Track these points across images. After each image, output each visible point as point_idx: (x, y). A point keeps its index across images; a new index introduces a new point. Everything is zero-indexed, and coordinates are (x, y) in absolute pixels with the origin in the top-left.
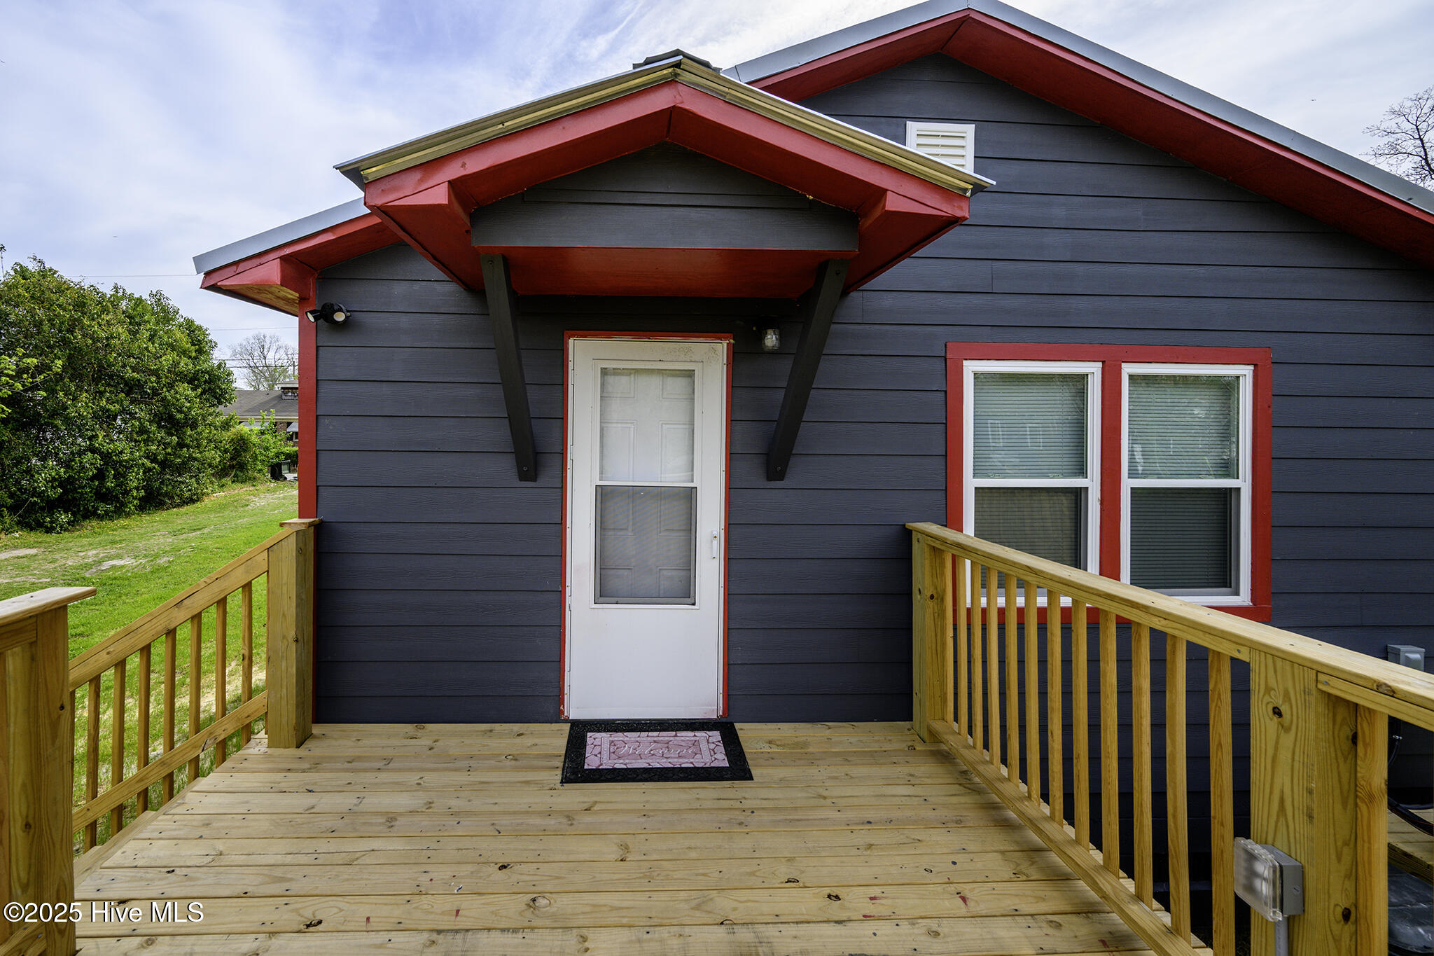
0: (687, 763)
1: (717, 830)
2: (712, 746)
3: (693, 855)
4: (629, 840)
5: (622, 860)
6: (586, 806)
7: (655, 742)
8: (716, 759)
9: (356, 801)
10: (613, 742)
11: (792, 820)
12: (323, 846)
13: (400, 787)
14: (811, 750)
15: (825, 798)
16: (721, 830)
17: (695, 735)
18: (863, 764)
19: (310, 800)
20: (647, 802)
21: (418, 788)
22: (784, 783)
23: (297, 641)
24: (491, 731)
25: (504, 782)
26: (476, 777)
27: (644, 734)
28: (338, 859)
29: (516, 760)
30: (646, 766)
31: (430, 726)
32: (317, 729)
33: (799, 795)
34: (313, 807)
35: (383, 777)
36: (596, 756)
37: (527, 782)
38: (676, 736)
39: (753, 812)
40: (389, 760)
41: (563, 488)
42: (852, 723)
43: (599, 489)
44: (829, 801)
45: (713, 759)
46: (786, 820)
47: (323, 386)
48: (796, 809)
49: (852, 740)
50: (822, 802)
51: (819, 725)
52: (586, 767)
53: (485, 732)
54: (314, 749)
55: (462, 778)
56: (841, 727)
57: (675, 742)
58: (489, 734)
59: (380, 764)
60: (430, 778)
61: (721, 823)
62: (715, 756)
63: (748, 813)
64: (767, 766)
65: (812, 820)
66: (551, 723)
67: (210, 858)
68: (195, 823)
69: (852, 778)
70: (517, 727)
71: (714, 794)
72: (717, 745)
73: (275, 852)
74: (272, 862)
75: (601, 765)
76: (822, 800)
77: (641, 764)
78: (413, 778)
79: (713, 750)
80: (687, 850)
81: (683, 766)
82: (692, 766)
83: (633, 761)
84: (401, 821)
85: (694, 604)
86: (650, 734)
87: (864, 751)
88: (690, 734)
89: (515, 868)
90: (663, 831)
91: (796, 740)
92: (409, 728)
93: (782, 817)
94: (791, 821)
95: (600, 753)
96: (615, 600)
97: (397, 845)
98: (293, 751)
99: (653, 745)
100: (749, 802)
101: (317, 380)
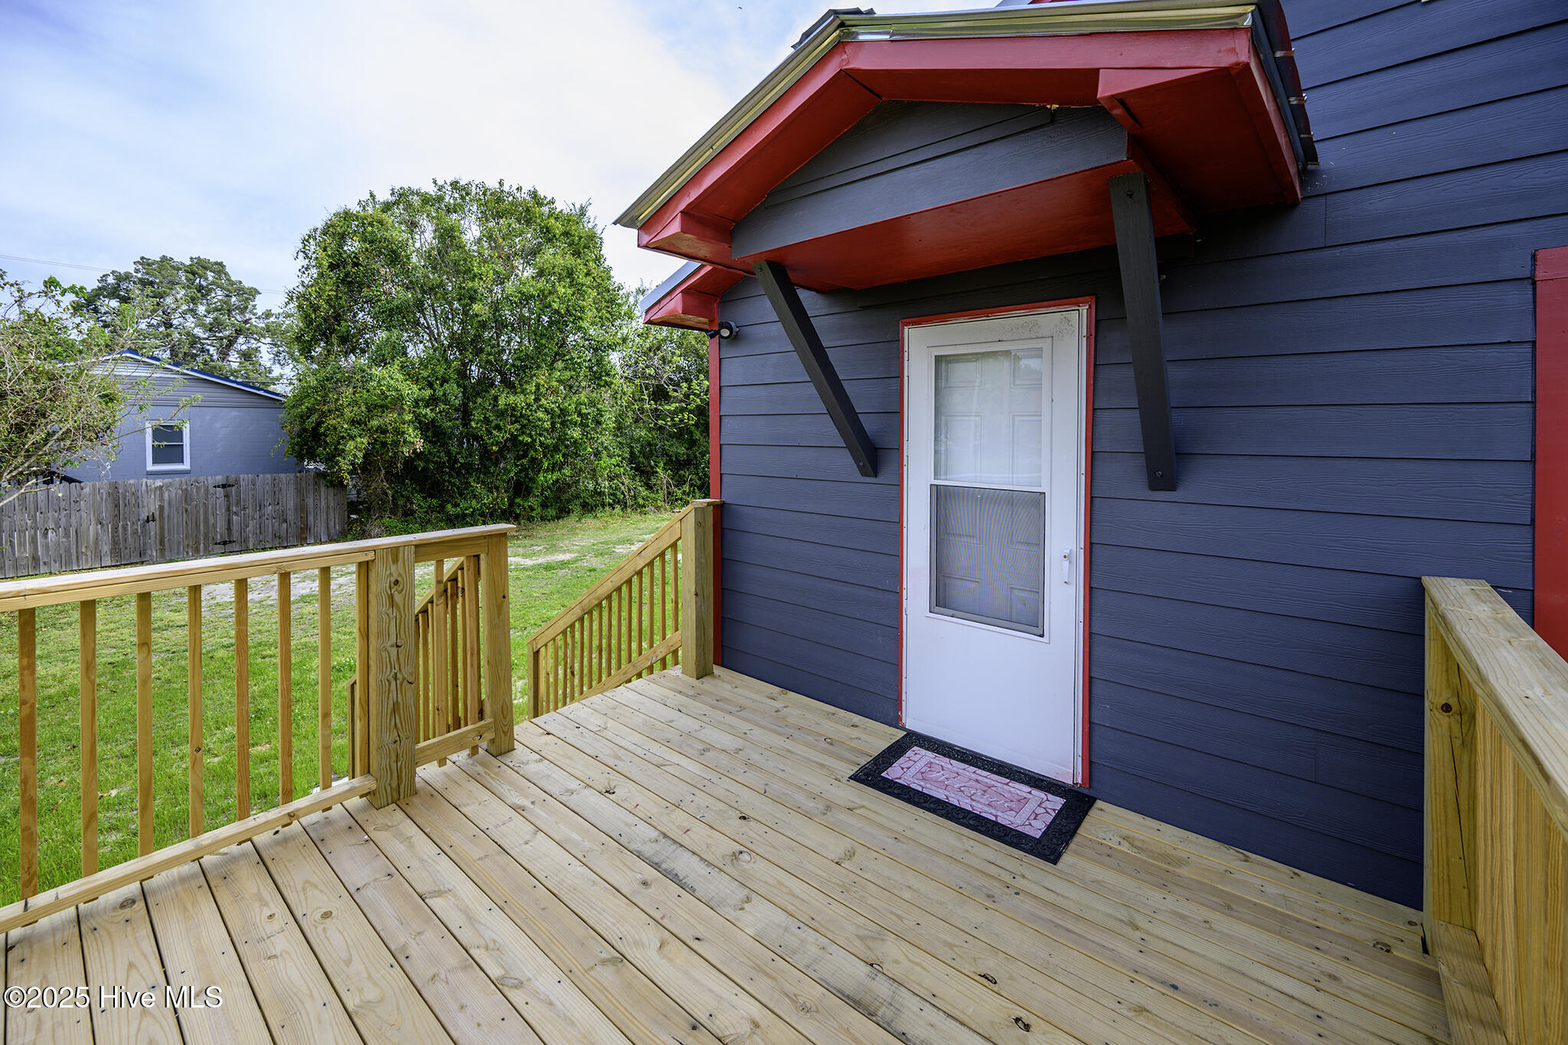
0: (991, 814)
1: (957, 888)
2: (1040, 810)
3: (907, 895)
4: (860, 850)
5: (837, 863)
6: (851, 805)
7: (977, 781)
8: (1030, 824)
9: (698, 728)
10: (932, 763)
11: (1061, 926)
12: (656, 748)
13: (732, 731)
14: (1182, 871)
15: (1137, 928)
16: (960, 890)
17: (1030, 793)
18: (1252, 924)
19: (673, 715)
20: (912, 829)
21: (743, 735)
22: (1096, 887)
23: (696, 595)
24: (833, 714)
25: (805, 758)
26: (790, 745)
27: (972, 769)
28: (655, 760)
29: (831, 744)
30: (942, 797)
31: (792, 694)
32: (717, 670)
33: (1101, 908)
34: (672, 721)
35: (730, 719)
36: (903, 769)
37: (822, 765)
38: (1007, 784)
39: (1017, 894)
40: (742, 708)
41: (900, 485)
42: (1297, 871)
43: (934, 488)
44: (1138, 934)
45: (1027, 823)
46: (1052, 921)
47: (724, 390)
48: (1078, 918)
49: (1270, 889)
50: (1128, 930)
51: (1232, 851)
52: (883, 774)
53: (828, 713)
54: (707, 683)
55: (778, 741)
56: (1271, 867)
57: (1000, 790)
58: (831, 716)
59: (733, 709)
60: (757, 733)
61: (968, 884)
62: (1033, 822)
63: (1011, 891)
64: (1091, 859)
65: (1087, 939)
66: (890, 726)
67: (599, 728)
68: (609, 705)
69: (1211, 928)
70: (856, 718)
71: (991, 855)
72: (1047, 812)
73: (629, 739)
74: (623, 745)
75: (900, 778)
76: (1129, 929)
77: (940, 794)
78: (745, 726)
79: (1037, 815)
80: (904, 887)
81: (983, 814)
82: (994, 819)
83: (934, 788)
84: (711, 754)
85: (1042, 636)
86: (979, 771)
87: (1275, 911)
88: (1027, 789)
89: (751, 823)
90: (899, 860)
91: (1173, 852)
92: (775, 690)
93: (1051, 917)
94: (1057, 925)
95: (908, 768)
96: (951, 612)
97: (694, 768)
98: (693, 681)
99: (972, 783)
100: (1025, 882)
101: (720, 387)
